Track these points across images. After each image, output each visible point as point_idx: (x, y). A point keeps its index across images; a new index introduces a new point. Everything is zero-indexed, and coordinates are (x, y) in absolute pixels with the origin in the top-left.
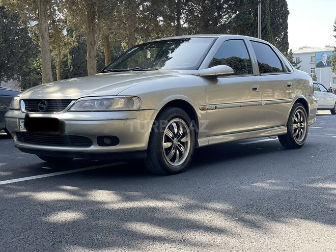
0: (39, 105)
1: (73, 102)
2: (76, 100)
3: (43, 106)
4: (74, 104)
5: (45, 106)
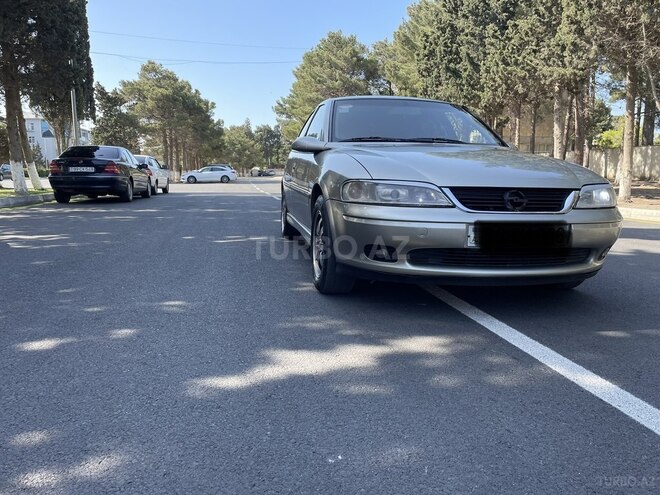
0: (508, 198)
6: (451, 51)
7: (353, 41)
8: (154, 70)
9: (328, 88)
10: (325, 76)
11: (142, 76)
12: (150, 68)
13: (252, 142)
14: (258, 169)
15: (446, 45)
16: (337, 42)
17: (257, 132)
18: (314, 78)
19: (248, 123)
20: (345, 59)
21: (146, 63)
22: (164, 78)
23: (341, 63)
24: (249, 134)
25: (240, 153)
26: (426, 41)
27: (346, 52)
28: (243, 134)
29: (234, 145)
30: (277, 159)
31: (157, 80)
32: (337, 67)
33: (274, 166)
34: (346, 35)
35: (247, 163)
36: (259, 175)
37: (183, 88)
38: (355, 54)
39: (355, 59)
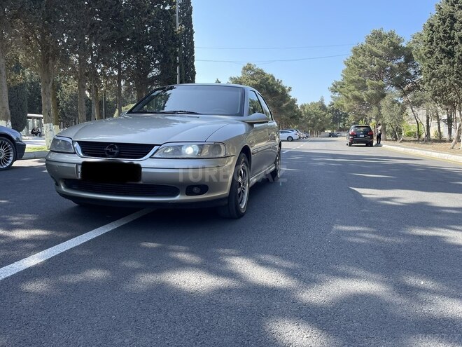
0: (106, 149)
1: (156, 148)
2: (161, 145)
3: (113, 151)
4: (158, 150)
5: (117, 151)
6: (449, 36)
7: (392, 34)
8: (250, 69)
9: (368, 71)
10: (366, 63)
11: (243, 73)
12: (248, 68)
13: (324, 113)
14: (330, 131)
15: (445, 32)
16: (379, 36)
17: (330, 106)
18: (358, 65)
19: (322, 100)
20: (383, 48)
21: (246, 65)
22: (257, 73)
23: (380, 52)
24: (323, 107)
25: (314, 121)
26: (431, 30)
27: (385, 43)
28: (317, 107)
29: (310, 115)
30: (344, 125)
31: (252, 75)
32: (377, 56)
33: (341, 130)
34: (386, 31)
35: (319, 128)
36: (330, 136)
37: (268, 79)
38: (392, 44)
39: (392, 48)
